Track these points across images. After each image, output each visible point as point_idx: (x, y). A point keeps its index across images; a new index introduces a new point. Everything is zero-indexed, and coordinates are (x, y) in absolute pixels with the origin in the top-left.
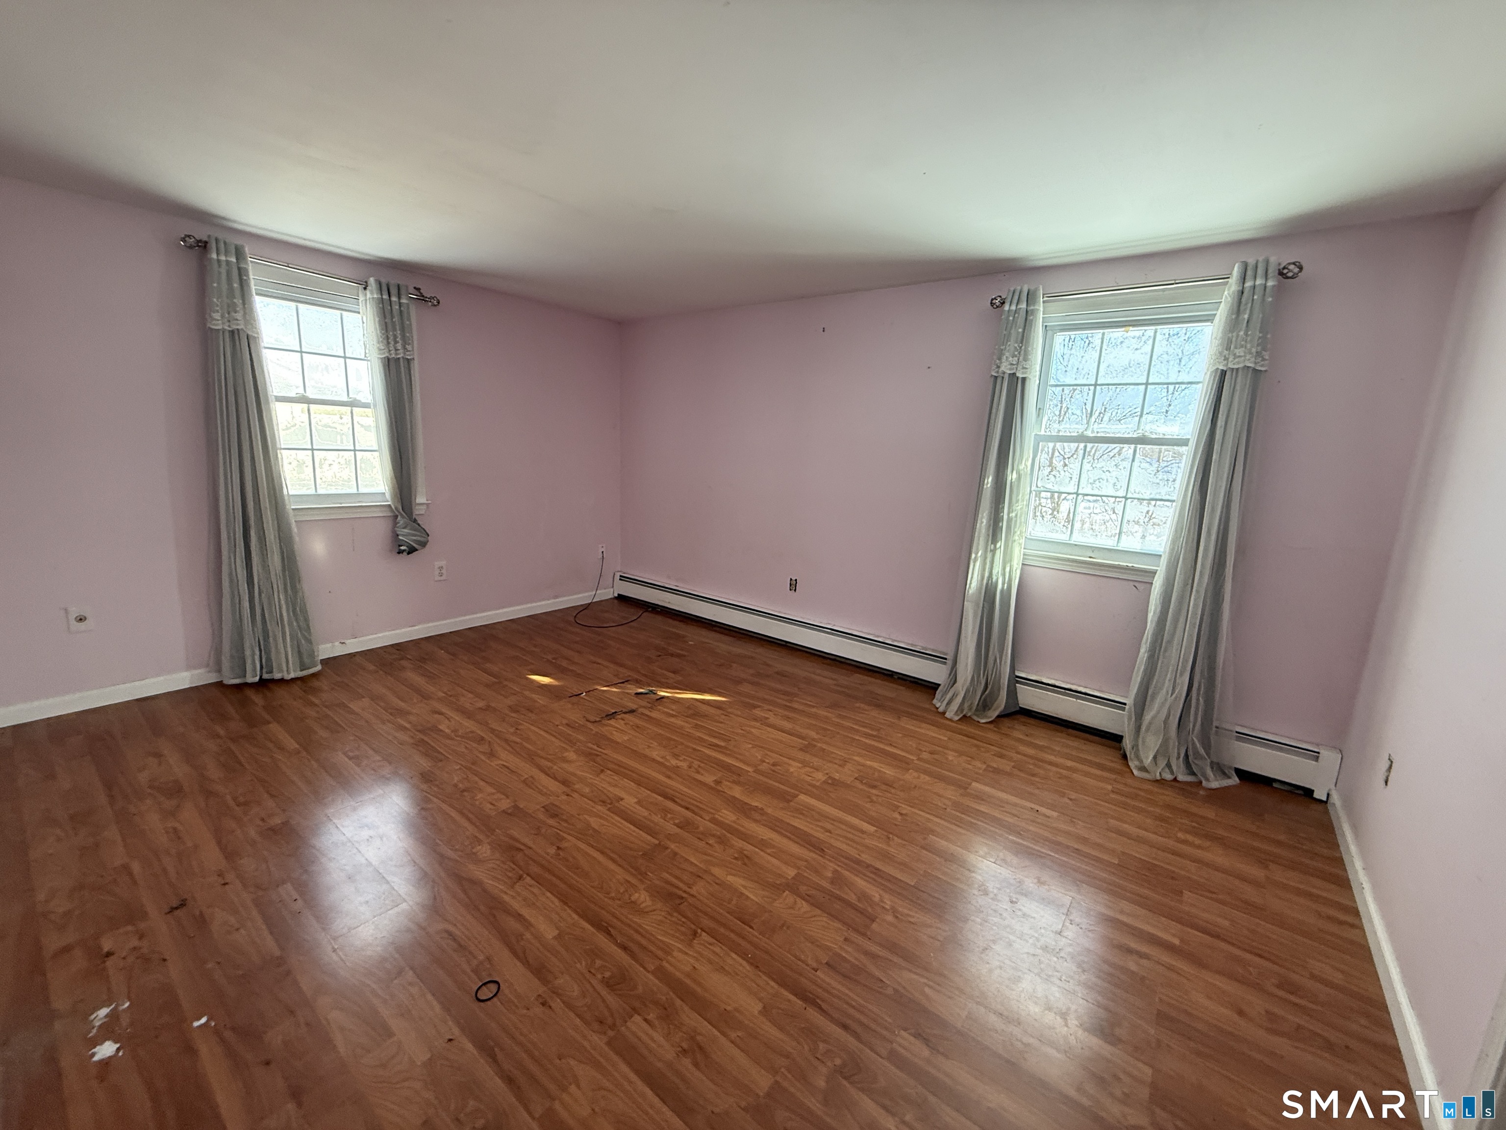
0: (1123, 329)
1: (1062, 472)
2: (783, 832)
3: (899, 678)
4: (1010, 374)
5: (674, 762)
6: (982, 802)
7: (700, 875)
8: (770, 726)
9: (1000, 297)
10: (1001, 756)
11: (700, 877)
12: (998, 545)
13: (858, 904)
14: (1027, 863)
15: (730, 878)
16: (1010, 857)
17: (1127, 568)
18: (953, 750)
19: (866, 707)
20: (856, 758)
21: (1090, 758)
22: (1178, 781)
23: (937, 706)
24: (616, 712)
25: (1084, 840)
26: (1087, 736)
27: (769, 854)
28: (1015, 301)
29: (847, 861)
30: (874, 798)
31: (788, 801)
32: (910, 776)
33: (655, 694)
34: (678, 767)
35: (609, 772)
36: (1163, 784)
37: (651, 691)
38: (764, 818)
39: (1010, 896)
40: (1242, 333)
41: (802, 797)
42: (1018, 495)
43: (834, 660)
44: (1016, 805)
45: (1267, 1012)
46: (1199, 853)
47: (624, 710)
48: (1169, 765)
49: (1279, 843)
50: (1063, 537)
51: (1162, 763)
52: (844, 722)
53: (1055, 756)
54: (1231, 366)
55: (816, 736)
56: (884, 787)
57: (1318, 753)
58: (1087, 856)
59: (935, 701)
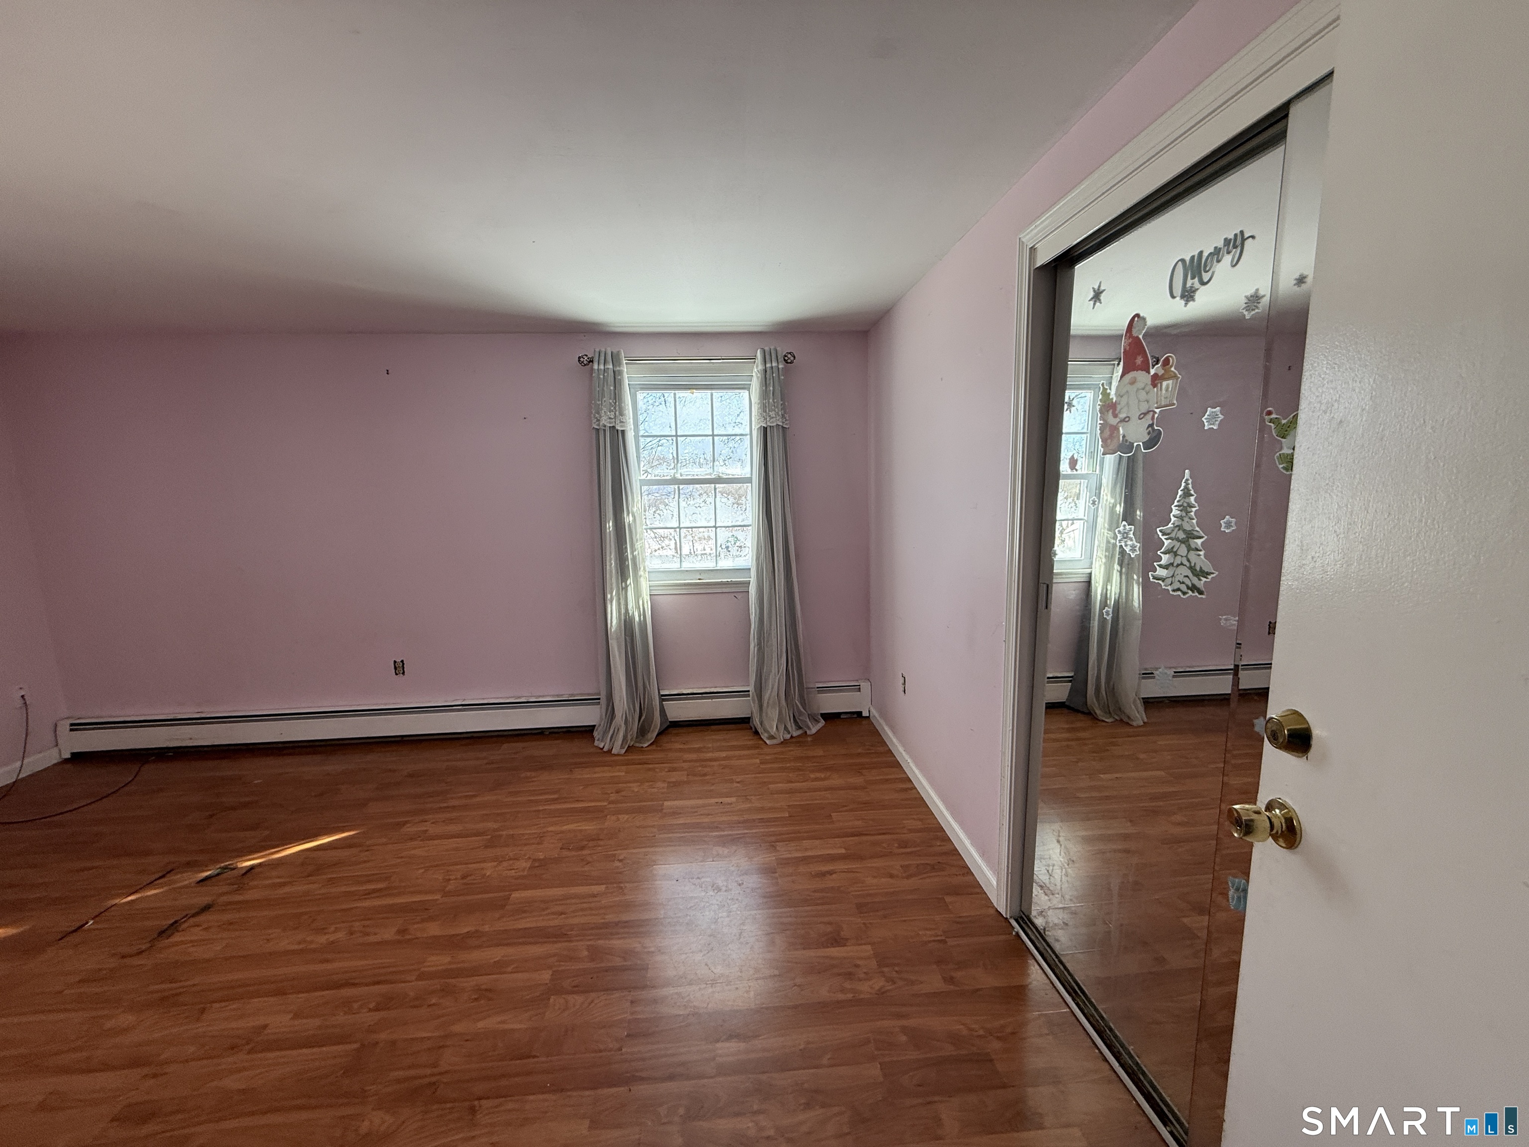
0: (689, 391)
1: (665, 511)
2: (515, 941)
3: (550, 733)
4: (610, 427)
5: (323, 939)
6: (680, 816)
7: (441, 1044)
8: (432, 838)
9: (586, 355)
10: (674, 770)
11: (440, 1047)
12: (628, 582)
13: (625, 963)
14: (734, 848)
15: (481, 1025)
16: (720, 850)
17: (727, 583)
18: (635, 781)
19: (533, 774)
20: (550, 829)
21: (735, 743)
22: (794, 737)
23: (601, 747)
24: (176, 922)
25: (762, 810)
26: (725, 727)
27: (512, 972)
28: (602, 361)
29: (593, 932)
30: (589, 859)
31: (503, 907)
32: (610, 822)
33: (234, 869)
34: (333, 942)
35: (217, 1005)
36: (787, 743)
37: (226, 868)
38: (484, 939)
39: (737, 881)
40: (771, 401)
41: (516, 895)
42: (636, 535)
43: (472, 738)
44: (704, 806)
45: (901, 866)
46: (826, 783)
47: (193, 912)
48: (786, 728)
49: (859, 755)
50: (675, 566)
51: (782, 728)
52: (519, 799)
53: (712, 752)
54: (769, 424)
55: (496, 826)
56: (591, 844)
57: (860, 685)
58: (769, 820)
59: (596, 743)
